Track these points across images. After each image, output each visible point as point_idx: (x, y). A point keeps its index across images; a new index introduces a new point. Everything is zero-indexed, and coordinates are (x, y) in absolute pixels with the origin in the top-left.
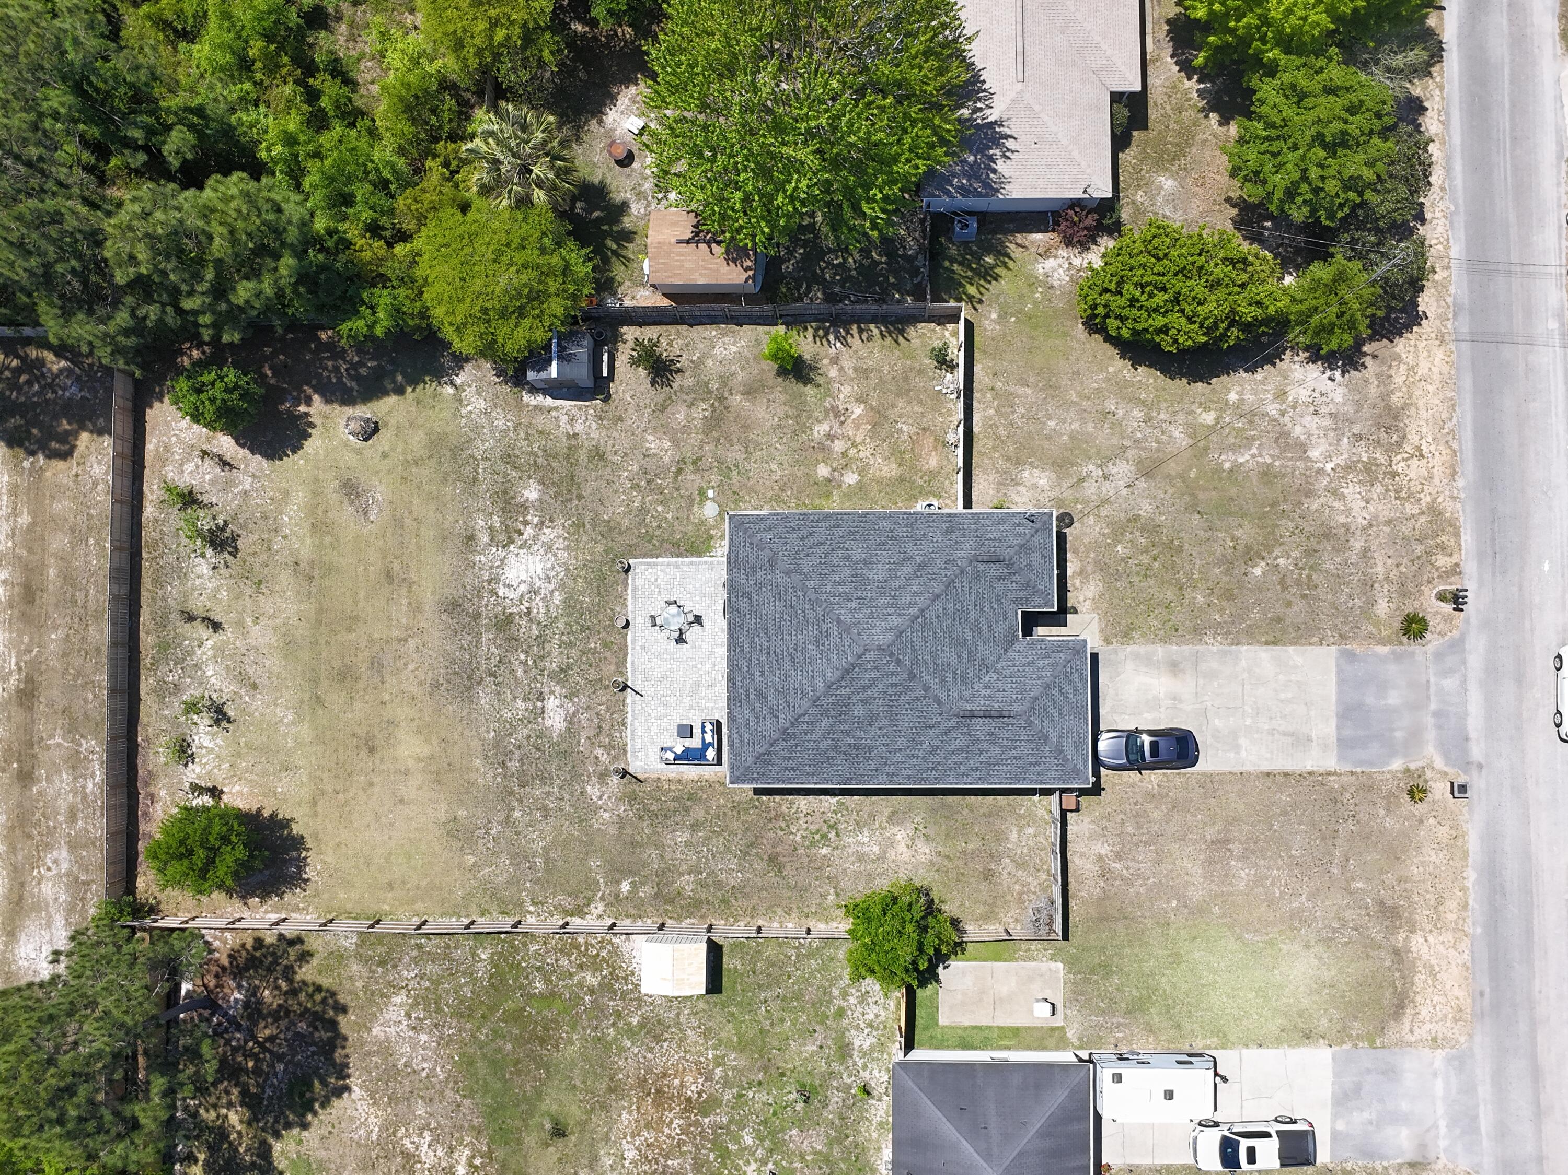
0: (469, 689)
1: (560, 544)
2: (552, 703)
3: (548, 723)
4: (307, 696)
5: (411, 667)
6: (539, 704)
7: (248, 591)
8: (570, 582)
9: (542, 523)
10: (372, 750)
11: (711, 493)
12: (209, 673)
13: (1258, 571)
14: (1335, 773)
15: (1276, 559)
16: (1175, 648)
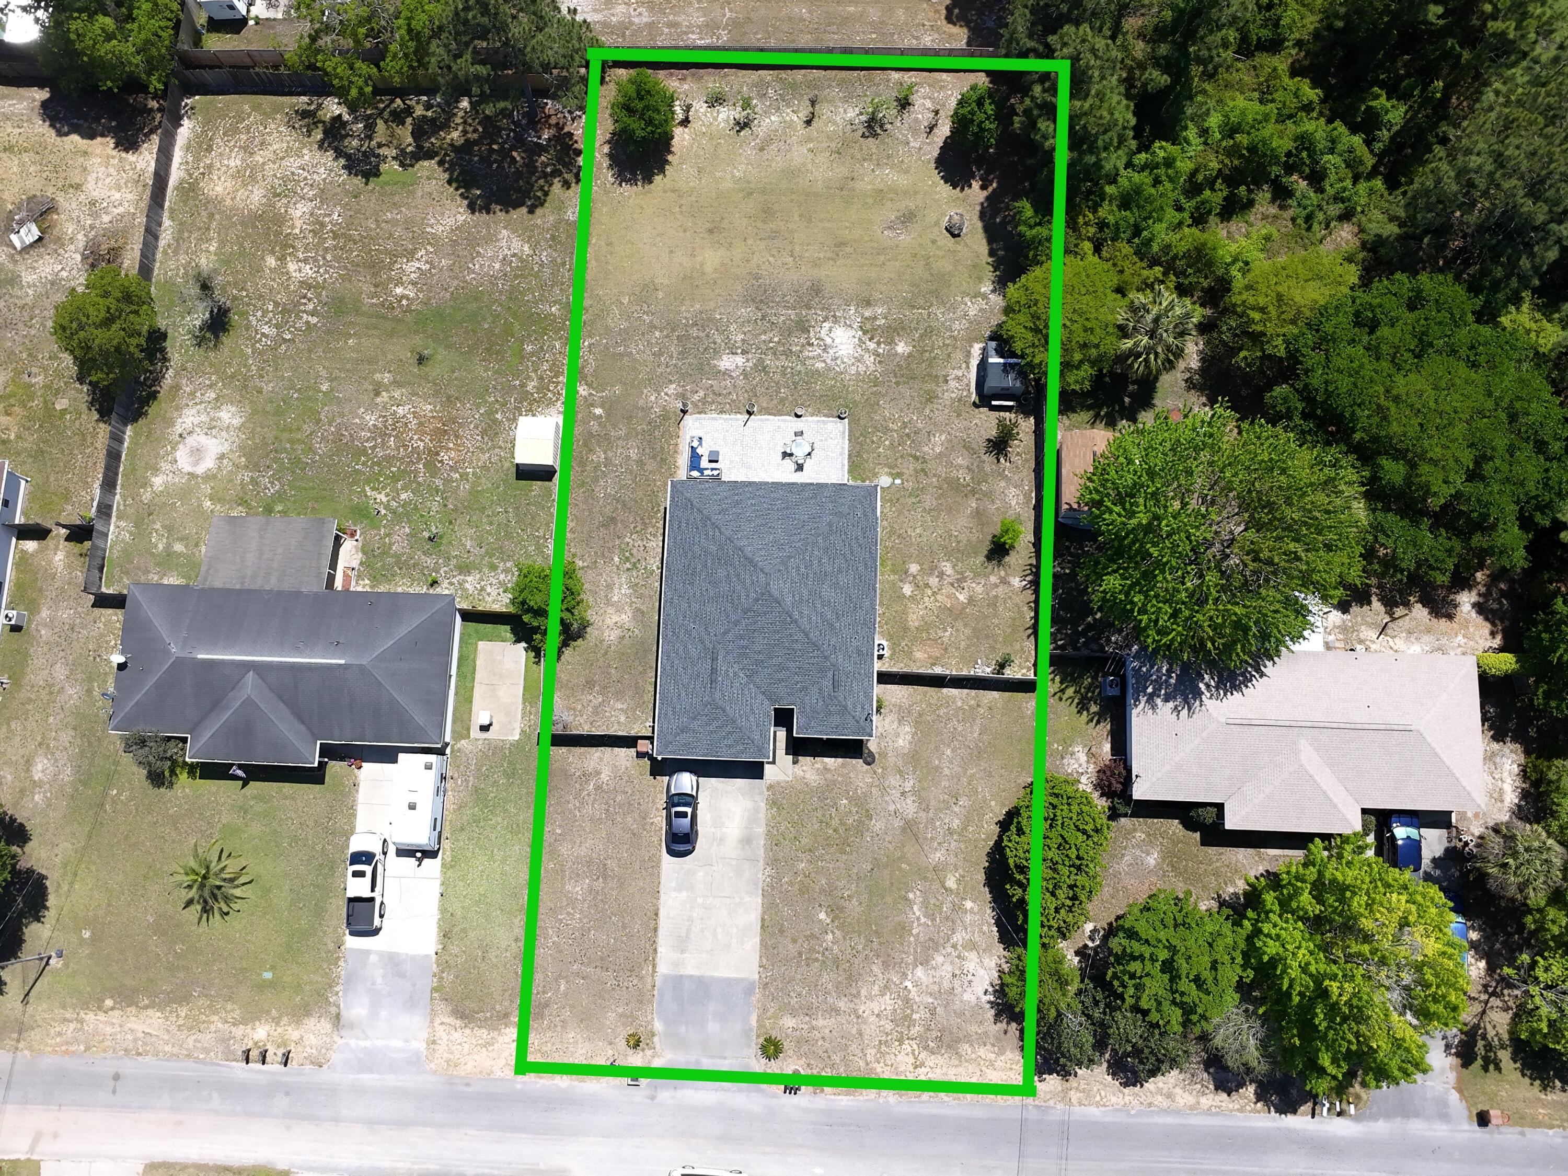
0: (753, 301)
1: (862, 368)
2: (740, 360)
3: (725, 357)
4: (752, 186)
5: (771, 259)
6: (739, 351)
7: (833, 145)
8: (832, 375)
9: (878, 355)
10: (711, 231)
11: (898, 481)
12: (773, 118)
13: (822, 916)
14: (654, 971)
15: (832, 932)
16: (762, 842)
